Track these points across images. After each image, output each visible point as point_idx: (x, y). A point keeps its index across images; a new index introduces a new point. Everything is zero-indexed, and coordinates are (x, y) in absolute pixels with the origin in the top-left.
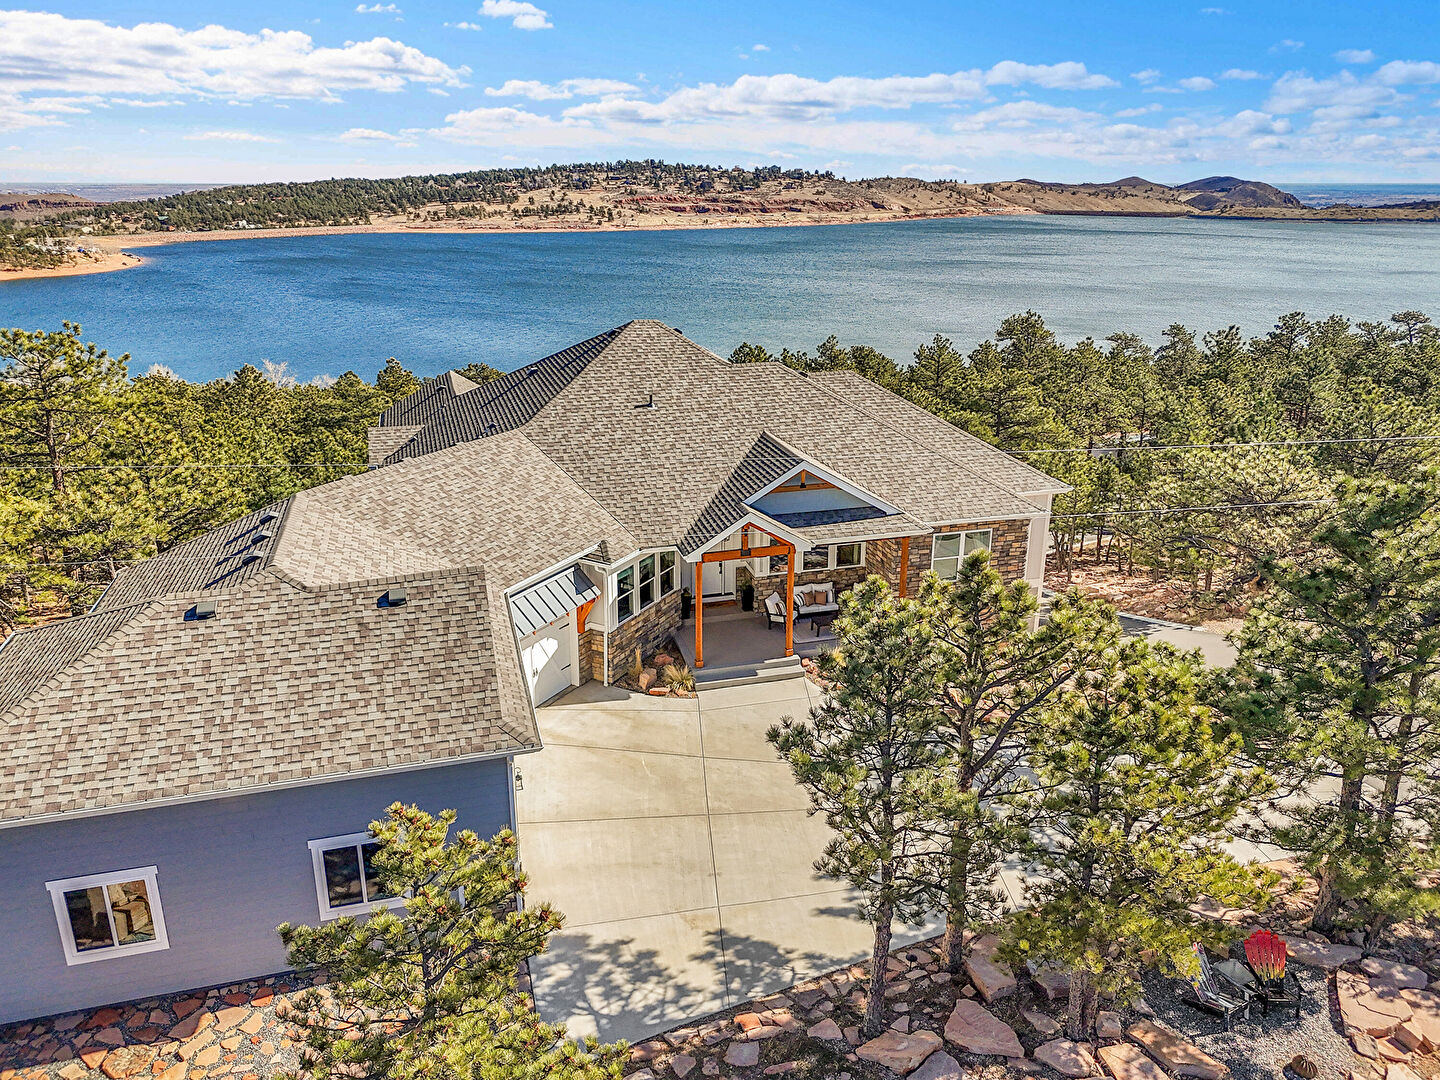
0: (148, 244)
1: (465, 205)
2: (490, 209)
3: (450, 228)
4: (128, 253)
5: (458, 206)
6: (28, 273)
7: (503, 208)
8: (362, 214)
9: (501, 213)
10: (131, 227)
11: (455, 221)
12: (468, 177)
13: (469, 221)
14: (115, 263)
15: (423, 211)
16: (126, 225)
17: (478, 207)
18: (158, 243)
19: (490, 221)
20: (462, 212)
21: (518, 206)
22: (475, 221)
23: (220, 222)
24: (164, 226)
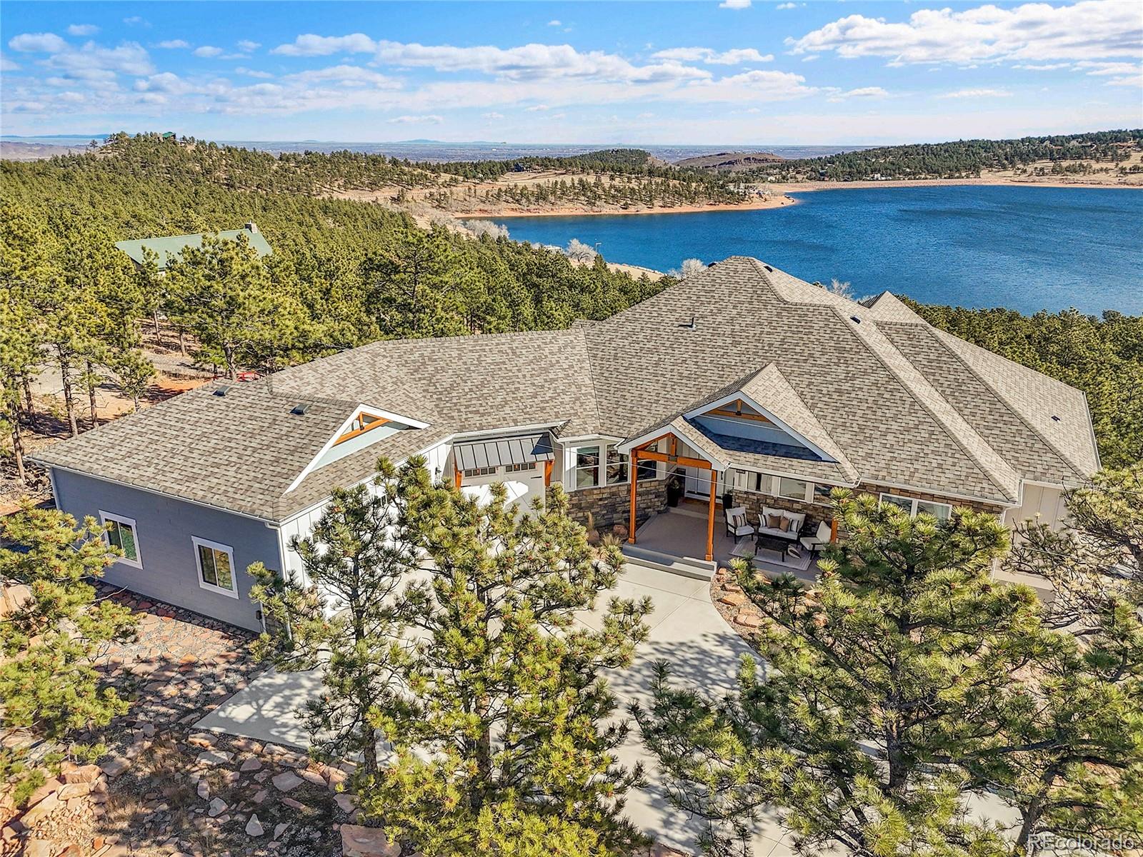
0: (805, 190)
1: (1072, 163)
2: (1096, 166)
3: (1054, 182)
4: (788, 195)
5: (1065, 164)
6: (722, 207)
7: (1112, 165)
8: (975, 170)
9: (1107, 170)
10: (799, 177)
11: (1059, 177)
12: (1084, 138)
13: (1071, 177)
14: (775, 203)
15: (1030, 169)
16: (797, 176)
17: (1085, 164)
18: (811, 190)
19: (1093, 177)
20: (1068, 169)
21: (1127, 164)
22: (1077, 177)
23: (861, 175)
24: (822, 177)
